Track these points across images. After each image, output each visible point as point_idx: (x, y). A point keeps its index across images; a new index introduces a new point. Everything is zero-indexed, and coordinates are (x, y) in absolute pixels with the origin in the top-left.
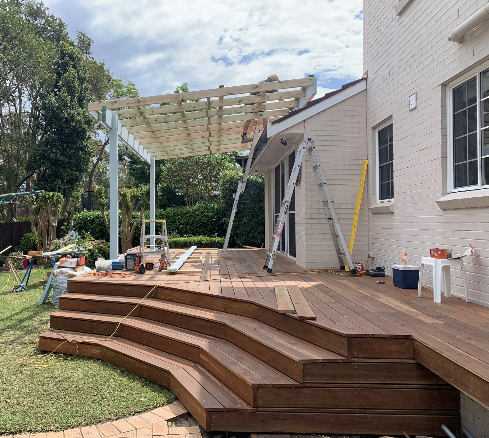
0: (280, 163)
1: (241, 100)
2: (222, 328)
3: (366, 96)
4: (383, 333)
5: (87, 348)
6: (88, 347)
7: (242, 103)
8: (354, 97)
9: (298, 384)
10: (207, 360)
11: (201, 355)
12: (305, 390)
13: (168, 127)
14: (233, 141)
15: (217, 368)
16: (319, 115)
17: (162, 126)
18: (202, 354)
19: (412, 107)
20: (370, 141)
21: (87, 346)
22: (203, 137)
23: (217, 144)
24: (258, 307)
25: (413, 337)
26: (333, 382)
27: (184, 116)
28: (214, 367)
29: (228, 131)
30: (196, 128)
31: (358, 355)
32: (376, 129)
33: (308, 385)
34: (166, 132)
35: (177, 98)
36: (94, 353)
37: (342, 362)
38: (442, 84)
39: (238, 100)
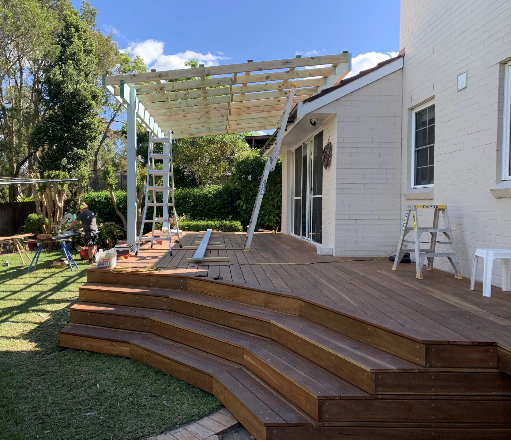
0: (302, 144)
1: (268, 77)
2: (267, 326)
3: (402, 75)
4: (463, 340)
5: (114, 345)
6: (116, 344)
7: (269, 80)
8: (389, 76)
9: (369, 396)
10: (254, 363)
11: (245, 356)
12: (376, 403)
13: (187, 104)
14: (252, 121)
15: (267, 373)
16: (353, 94)
17: (180, 103)
18: (247, 355)
19: (460, 87)
20: (405, 123)
21: (114, 343)
22: (222, 115)
23: (235, 123)
24: (306, 304)
25: (498, 345)
26: (407, 393)
27: (206, 93)
28: (264, 371)
29: (248, 110)
30: (216, 106)
31: (436, 364)
32: (413, 111)
33: (380, 397)
34: (184, 110)
35: (202, 73)
36: (122, 350)
37: (419, 372)
38: (500, 62)
39: (265, 77)
